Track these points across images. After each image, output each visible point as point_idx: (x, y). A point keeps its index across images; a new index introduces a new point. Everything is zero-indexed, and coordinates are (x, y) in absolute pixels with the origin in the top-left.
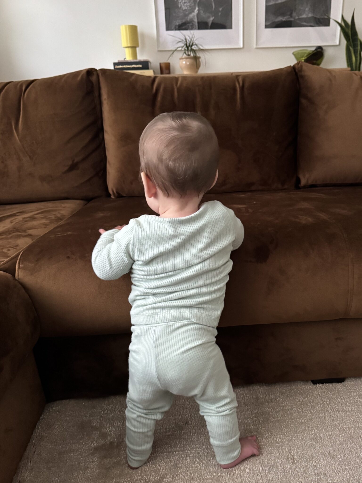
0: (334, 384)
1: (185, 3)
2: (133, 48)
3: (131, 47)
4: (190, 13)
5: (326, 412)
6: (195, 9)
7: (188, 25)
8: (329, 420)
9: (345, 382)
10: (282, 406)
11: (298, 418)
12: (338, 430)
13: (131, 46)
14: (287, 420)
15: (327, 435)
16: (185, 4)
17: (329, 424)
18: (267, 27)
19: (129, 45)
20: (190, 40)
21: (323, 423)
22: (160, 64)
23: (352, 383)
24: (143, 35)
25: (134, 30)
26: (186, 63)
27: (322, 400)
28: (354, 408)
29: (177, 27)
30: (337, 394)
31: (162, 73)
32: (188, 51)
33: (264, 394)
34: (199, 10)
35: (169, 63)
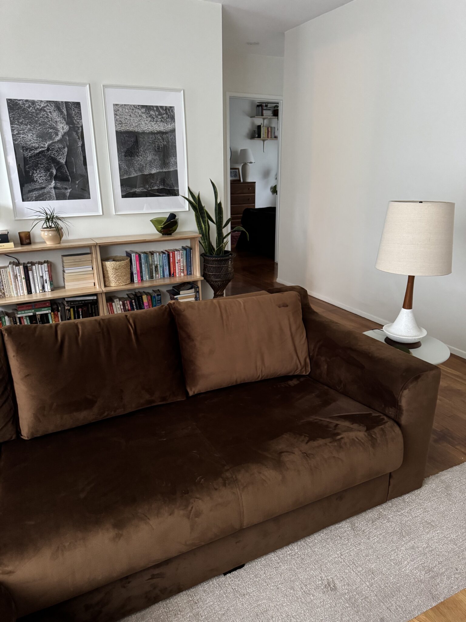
0: (238, 570)
1: (40, 177)
4: (47, 186)
5: (237, 598)
6: (51, 182)
7: (46, 196)
8: (240, 605)
9: (245, 566)
10: (207, 604)
11: (219, 611)
12: (247, 612)
14: (212, 615)
15: (240, 619)
17: (241, 609)
18: (123, 196)
20: (50, 214)
21: (237, 610)
22: (19, 233)
23: (250, 566)
26: (48, 234)
27: (232, 588)
28: (254, 589)
29: (34, 198)
30: (241, 579)
31: (22, 244)
32: (49, 223)
33: (192, 596)
34: (55, 183)
35: (29, 232)
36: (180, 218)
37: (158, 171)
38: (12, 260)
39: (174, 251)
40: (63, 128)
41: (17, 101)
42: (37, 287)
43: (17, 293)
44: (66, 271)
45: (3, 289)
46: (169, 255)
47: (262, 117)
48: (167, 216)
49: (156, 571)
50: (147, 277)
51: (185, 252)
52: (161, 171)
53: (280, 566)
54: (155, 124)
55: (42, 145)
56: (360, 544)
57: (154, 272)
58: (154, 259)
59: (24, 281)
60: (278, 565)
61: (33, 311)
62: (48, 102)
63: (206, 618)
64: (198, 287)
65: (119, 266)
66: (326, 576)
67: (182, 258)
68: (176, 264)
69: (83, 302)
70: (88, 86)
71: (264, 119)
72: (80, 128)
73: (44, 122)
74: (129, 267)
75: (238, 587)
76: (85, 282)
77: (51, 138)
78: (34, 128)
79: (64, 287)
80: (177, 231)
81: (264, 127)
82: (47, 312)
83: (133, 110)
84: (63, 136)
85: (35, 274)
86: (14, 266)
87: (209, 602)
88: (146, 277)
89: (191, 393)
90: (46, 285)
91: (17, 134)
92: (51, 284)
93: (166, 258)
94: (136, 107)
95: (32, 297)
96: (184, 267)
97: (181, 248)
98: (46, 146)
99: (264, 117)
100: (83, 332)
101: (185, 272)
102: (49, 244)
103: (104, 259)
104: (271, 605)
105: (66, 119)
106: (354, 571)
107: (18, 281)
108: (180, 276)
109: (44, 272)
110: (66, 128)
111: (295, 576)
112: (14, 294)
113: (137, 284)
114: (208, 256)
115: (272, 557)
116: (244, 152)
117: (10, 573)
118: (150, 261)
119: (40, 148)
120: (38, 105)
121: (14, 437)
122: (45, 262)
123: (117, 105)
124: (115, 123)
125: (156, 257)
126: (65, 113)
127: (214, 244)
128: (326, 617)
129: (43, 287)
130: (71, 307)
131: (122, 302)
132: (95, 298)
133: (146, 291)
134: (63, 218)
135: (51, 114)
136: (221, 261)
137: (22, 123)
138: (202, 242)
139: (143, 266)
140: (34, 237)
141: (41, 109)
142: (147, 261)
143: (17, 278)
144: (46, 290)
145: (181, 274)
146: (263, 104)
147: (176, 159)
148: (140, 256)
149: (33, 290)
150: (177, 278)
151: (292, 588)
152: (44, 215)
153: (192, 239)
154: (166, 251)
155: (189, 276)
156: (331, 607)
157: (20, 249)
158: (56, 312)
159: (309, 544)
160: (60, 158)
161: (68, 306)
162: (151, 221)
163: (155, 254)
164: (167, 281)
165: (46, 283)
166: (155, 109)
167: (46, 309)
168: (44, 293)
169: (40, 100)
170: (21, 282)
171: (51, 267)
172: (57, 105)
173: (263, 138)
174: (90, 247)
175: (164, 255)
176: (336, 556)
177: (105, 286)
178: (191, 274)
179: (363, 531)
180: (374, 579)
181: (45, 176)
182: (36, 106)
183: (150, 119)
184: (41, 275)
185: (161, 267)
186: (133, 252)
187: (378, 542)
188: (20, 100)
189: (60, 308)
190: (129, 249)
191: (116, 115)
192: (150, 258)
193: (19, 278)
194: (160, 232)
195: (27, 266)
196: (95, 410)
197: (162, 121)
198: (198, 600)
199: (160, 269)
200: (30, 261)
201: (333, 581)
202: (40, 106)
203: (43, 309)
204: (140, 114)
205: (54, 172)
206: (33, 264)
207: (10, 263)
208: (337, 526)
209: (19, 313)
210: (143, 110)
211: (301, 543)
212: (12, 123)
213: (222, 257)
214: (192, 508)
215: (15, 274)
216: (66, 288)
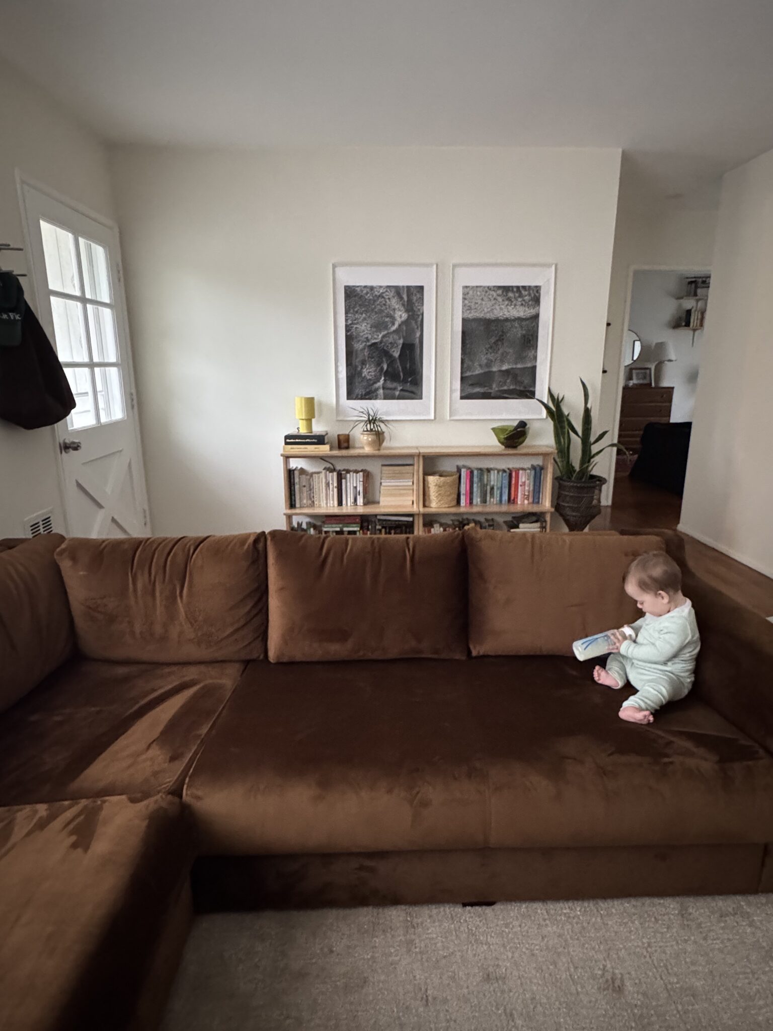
0: (484, 907)
1: (369, 372)
2: (309, 421)
3: (306, 420)
4: (375, 383)
6: (381, 378)
7: (372, 394)
9: (495, 906)
10: (427, 934)
13: (307, 418)
16: (370, 374)
18: (462, 398)
19: (304, 418)
20: (373, 415)
22: (338, 436)
23: (502, 907)
24: (320, 404)
25: (310, 403)
26: (368, 439)
27: (468, 928)
28: (499, 941)
29: (359, 396)
30: (484, 921)
31: (340, 447)
32: (370, 425)
33: (411, 916)
34: (385, 380)
35: (348, 435)
36: (533, 428)
37: (510, 367)
38: (328, 465)
39: (517, 471)
40: (401, 317)
41: (354, 288)
42: (349, 499)
43: (327, 504)
44: (383, 484)
45: (313, 497)
46: (511, 475)
47: (695, 298)
48: (515, 424)
49: (368, 863)
50: (479, 500)
51: (533, 472)
52: (514, 367)
53: (547, 925)
54: (513, 308)
55: (376, 336)
56: (686, 941)
57: (488, 495)
58: (490, 477)
59: (336, 490)
60: (543, 923)
61: (341, 526)
62: (388, 287)
63: (420, 953)
64: (545, 521)
65: (444, 483)
66: (612, 967)
67: (528, 479)
68: (519, 487)
69: (397, 523)
70: (435, 266)
71: (697, 301)
72: (421, 317)
73: (380, 310)
74: (457, 485)
75: (476, 928)
76: (401, 498)
77: (386, 328)
78: (369, 317)
79: (379, 503)
80: (524, 444)
81: (696, 313)
82: (355, 529)
83: (486, 292)
84: (400, 326)
85: (348, 484)
86: (328, 472)
87: (430, 933)
88: (477, 500)
89: (474, 653)
90: (358, 497)
91: (351, 324)
92: (364, 498)
93: (507, 478)
94: (490, 289)
95: (342, 510)
96: (529, 492)
97: (530, 466)
98: (380, 336)
99: (697, 298)
100: (351, 550)
101: (531, 500)
102: (368, 450)
103: (426, 473)
104: (515, 973)
105: (406, 306)
106: (662, 979)
107: (329, 489)
108: (523, 504)
109: (358, 482)
110: (405, 316)
111: (564, 948)
112: (323, 504)
113: (464, 507)
114: (564, 481)
115: (539, 909)
116: (661, 346)
117: (198, 798)
118: (485, 480)
119: (374, 340)
120: (377, 291)
121: (262, 657)
122: (362, 471)
123: (467, 287)
124: (463, 309)
125: (493, 476)
126: (405, 298)
127: (576, 465)
128: (591, 1026)
129: (355, 500)
130: (383, 527)
131: (443, 528)
132: (411, 519)
133: (478, 518)
134: (387, 420)
135: (390, 301)
136: (582, 488)
137: (357, 312)
138: (558, 460)
139: (475, 485)
140: (354, 440)
141: (379, 296)
142: (481, 480)
143: (329, 486)
144: (358, 504)
145: (524, 501)
146: (698, 280)
147: (536, 352)
148: (472, 472)
149: (344, 502)
150: (519, 506)
151: (555, 963)
152: (365, 416)
153: (545, 455)
154: (509, 469)
155: (535, 505)
156: (604, 1016)
157: (336, 452)
158: (365, 531)
159: (602, 910)
160: (394, 351)
161: (380, 525)
162: (493, 429)
163: (492, 472)
164: (504, 508)
165: (359, 495)
166: (515, 290)
167: (354, 525)
168: (354, 507)
169: (380, 285)
170: (333, 491)
171: (367, 476)
172: (398, 290)
173: (693, 326)
174: (411, 456)
175: (504, 474)
176: (640, 944)
177: (424, 506)
178: (538, 502)
179: (700, 924)
180: (693, 1005)
181: (374, 372)
182: (374, 292)
183: (506, 302)
184: (355, 485)
185: (498, 489)
186: (464, 467)
187: (721, 951)
188: (358, 287)
189: (370, 527)
190: (461, 462)
191: (464, 299)
192: (485, 477)
193: (331, 486)
194: (502, 443)
195: (341, 474)
196: (349, 645)
197: (522, 304)
198: (418, 924)
199: (497, 492)
200: (346, 468)
201: (622, 980)
202: (379, 292)
203: (352, 525)
204: (494, 296)
205: (385, 367)
206: (348, 471)
207: (324, 469)
208: (656, 901)
209: (326, 526)
210: (500, 292)
211: (589, 905)
212: (347, 313)
213: (584, 482)
214: (418, 793)
215: (328, 482)
216: (381, 504)
